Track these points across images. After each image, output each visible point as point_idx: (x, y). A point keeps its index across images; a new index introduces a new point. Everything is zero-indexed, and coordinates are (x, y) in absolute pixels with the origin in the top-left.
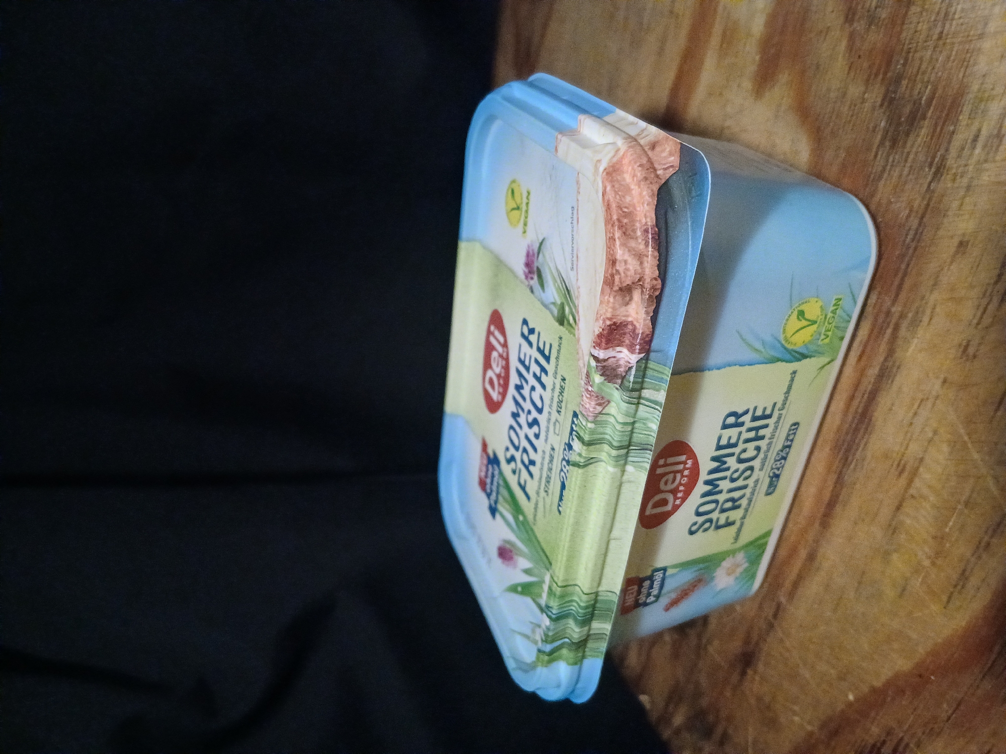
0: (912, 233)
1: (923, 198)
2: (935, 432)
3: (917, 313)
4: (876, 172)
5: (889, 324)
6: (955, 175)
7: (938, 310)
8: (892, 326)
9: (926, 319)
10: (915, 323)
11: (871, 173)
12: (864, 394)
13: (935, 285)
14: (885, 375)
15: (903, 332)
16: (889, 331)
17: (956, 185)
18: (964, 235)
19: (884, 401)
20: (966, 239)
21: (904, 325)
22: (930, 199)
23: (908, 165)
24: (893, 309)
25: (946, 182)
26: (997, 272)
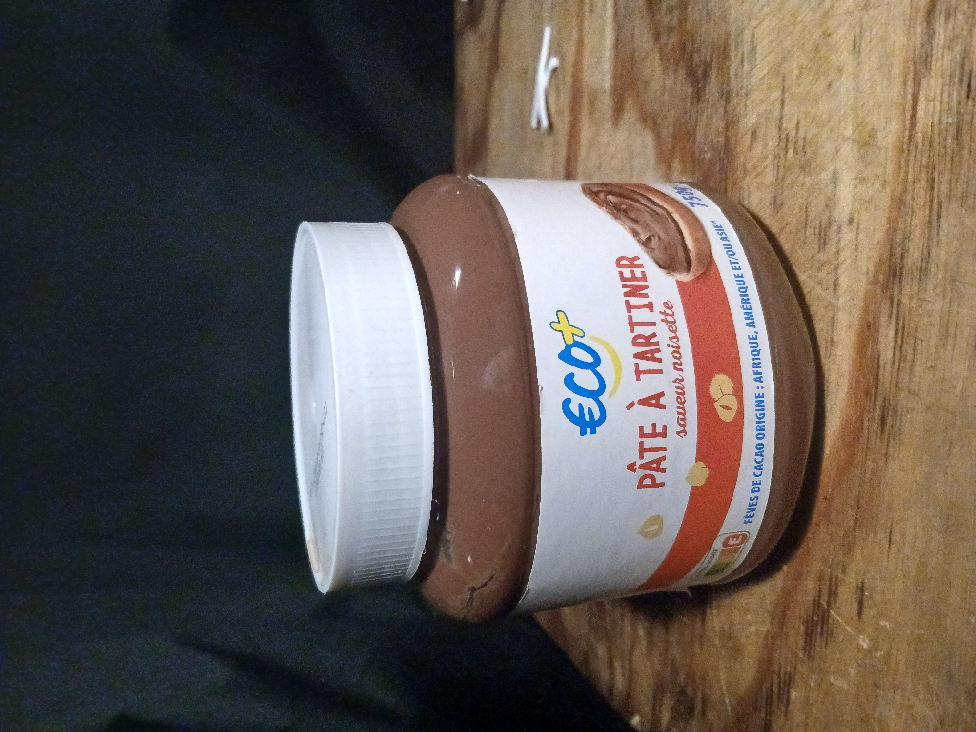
0: (723, 148)
1: (724, 120)
4: (693, 126)
6: (737, 92)
17: (739, 98)
18: (753, 126)
22: (728, 119)
23: (710, 107)
25: (734, 100)
26: (778, 136)
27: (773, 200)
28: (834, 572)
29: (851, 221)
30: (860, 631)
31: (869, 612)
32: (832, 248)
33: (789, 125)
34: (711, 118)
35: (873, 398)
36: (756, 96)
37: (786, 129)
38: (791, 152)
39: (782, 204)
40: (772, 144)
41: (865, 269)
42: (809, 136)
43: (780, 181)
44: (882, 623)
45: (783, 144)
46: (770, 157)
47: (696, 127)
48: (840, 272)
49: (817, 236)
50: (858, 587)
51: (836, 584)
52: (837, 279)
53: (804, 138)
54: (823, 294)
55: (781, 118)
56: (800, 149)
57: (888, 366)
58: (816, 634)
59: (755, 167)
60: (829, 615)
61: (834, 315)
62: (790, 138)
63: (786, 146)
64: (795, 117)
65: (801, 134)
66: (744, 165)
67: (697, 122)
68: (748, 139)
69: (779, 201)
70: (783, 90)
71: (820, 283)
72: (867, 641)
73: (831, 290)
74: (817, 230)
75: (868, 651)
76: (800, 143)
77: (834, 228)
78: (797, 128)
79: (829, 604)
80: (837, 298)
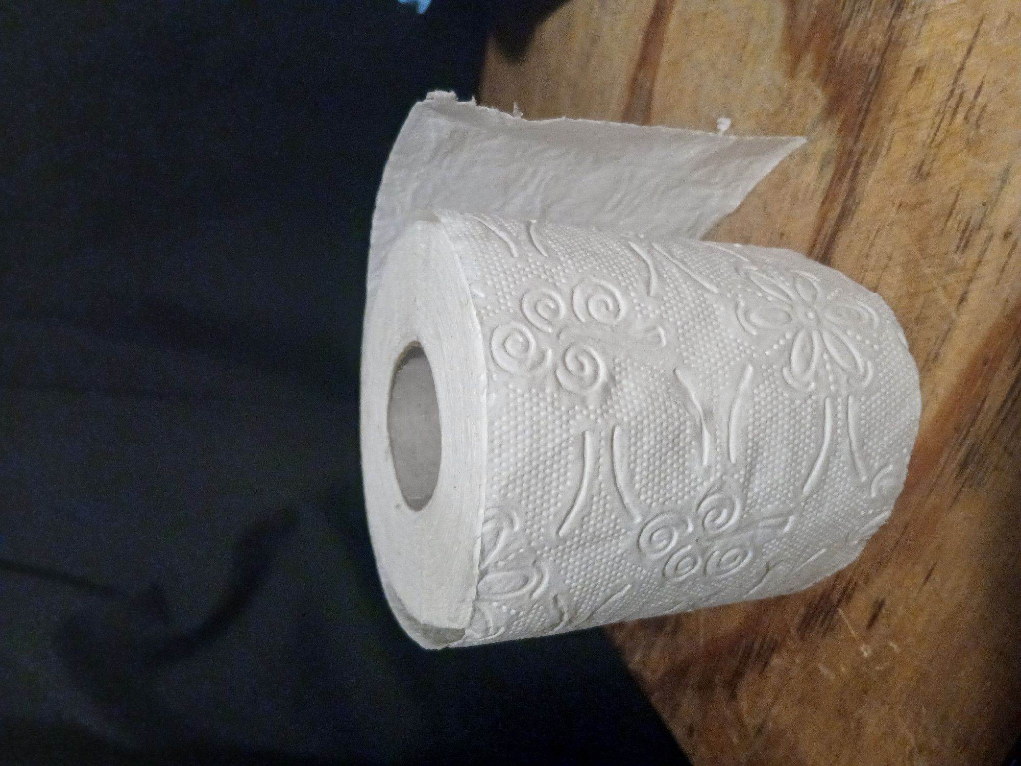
0: (874, 70)
1: (885, 36)
2: (890, 258)
3: (877, 145)
4: (843, 23)
5: (850, 164)
6: (914, 7)
7: (896, 138)
8: (853, 164)
9: (884, 151)
10: (875, 156)
11: (839, 23)
12: (825, 238)
13: (894, 114)
14: (845, 214)
15: (862, 169)
16: (851, 169)
17: (914, 16)
18: (921, 61)
19: (843, 240)
20: (922, 64)
21: (865, 160)
22: (891, 36)
23: (872, 7)
24: (855, 148)
25: (906, 16)
26: (950, 88)
27: (919, 164)
28: (855, 578)
29: (1007, 235)
30: (865, 640)
31: (881, 628)
32: (972, 255)
33: (970, 82)
34: (870, 24)
35: (962, 437)
36: (938, 24)
37: (963, 85)
38: (960, 117)
39: (928, 175)
40: (939, 95)
41: (1004, 297)
42: (991, 108)
43: (934, 144)
44: (892, 644)
45: (953, 102)
46: (931, 110)
47: (847, 26)
48: (973, 286)
49: (959, 234)
50: (876, 602)
51: (853, 589)
52: (966, 293)
53: (984, 109)
54: (944, 301)
55: (961, 69)
56: (973, 119)
57: (991, 414)
58: (816, 621)
59: (909, 114)
60: (835, 612)
61: (949, 330)
62: (965, 100)
63: (958, 106)
64: (980, 77)
65: (981, 100)
66: (896, 106)
67: (849, 19)
68: (909, 76)
69: (925, 168)
70: (976, 35)
71: (944, 287)
72: (869, 651)
73: (956, 300)
74: (962, 227)
75: (866, 661)
76: (976, 111)
77: (984, 233)
78: (978, 93)
79: (839, 601)
80: (959, 315)
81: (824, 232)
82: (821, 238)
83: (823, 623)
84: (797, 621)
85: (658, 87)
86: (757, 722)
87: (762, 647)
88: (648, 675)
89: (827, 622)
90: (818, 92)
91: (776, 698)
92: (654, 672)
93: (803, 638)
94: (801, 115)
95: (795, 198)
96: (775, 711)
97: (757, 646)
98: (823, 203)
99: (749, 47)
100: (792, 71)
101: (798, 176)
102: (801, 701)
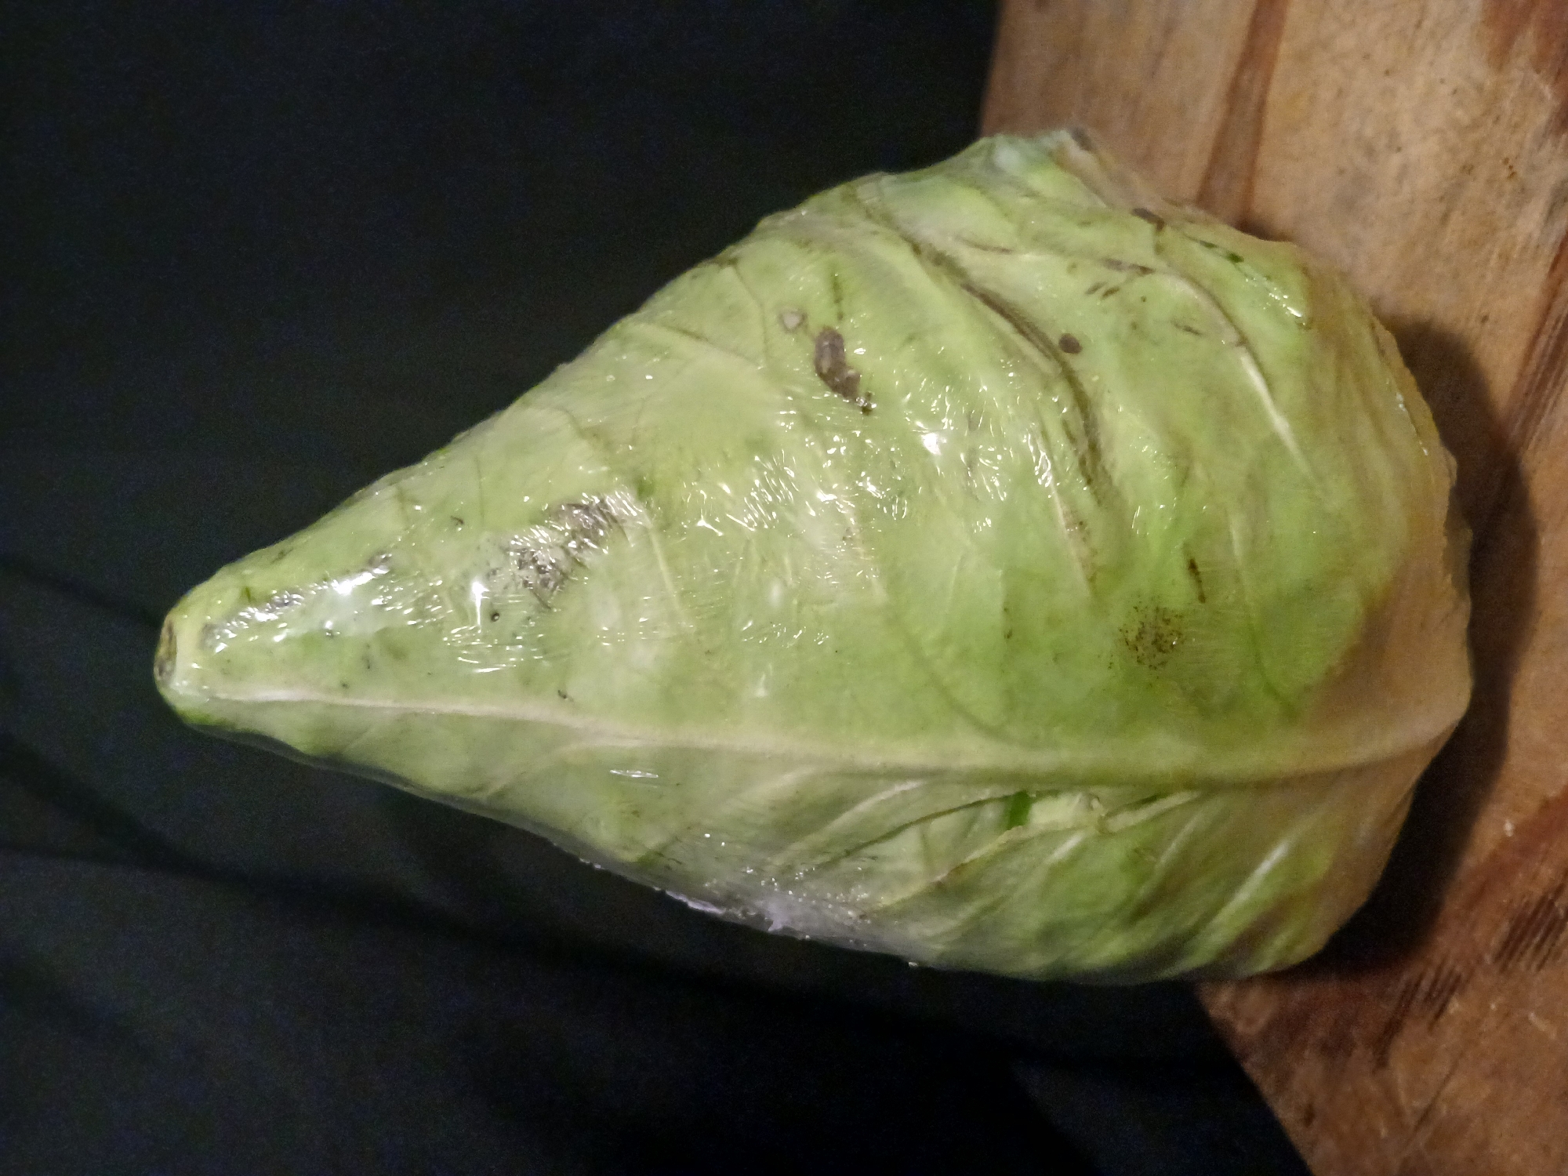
58: (1528, 945)
81: (1554, 313)
82: (1550, 323)
83: (1539, 947)
84: (1495, 943)
85: (1275, 95)
86: (1419, 1104)
87: (1435, 982)
88: (1240, 1027)
89: (1546, 947)
90: (1547, 91)
91: (1455, 1066)
92: (1250, 1021)
93: (1504, 969)
94: (1515, 127)
95: (1505, 257)
96: (1452, 1085)
97: (1425, 985)
98: (1554, 267)
99: (1427, 24)
100: (1500, 57)
101: (1510, 226)
102: (1496, 1073)
